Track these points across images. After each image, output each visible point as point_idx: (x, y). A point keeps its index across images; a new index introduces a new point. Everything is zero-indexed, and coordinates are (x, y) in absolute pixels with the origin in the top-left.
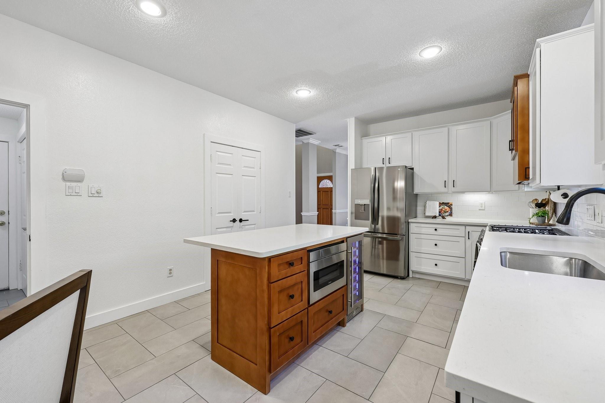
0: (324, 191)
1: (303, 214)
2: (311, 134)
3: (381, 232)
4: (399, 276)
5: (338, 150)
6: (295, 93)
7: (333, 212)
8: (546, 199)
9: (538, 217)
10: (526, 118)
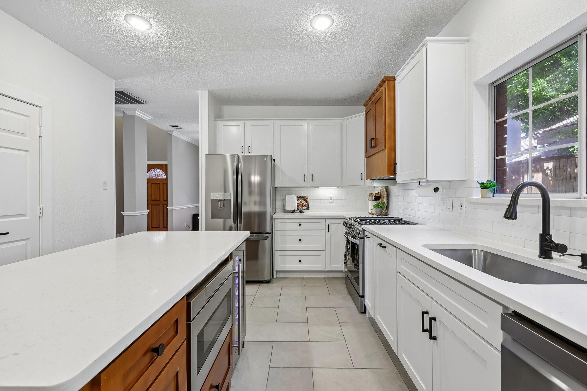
0: (153, 183)
1: (124, 213)
2: (139, 103)
3: (256, 232)
4: (264, 280)
5: (175, 133)
6: (121, 19)
7: (168, 209)
8: (379, 192)
9: (378, 208)
10: (393, 117)
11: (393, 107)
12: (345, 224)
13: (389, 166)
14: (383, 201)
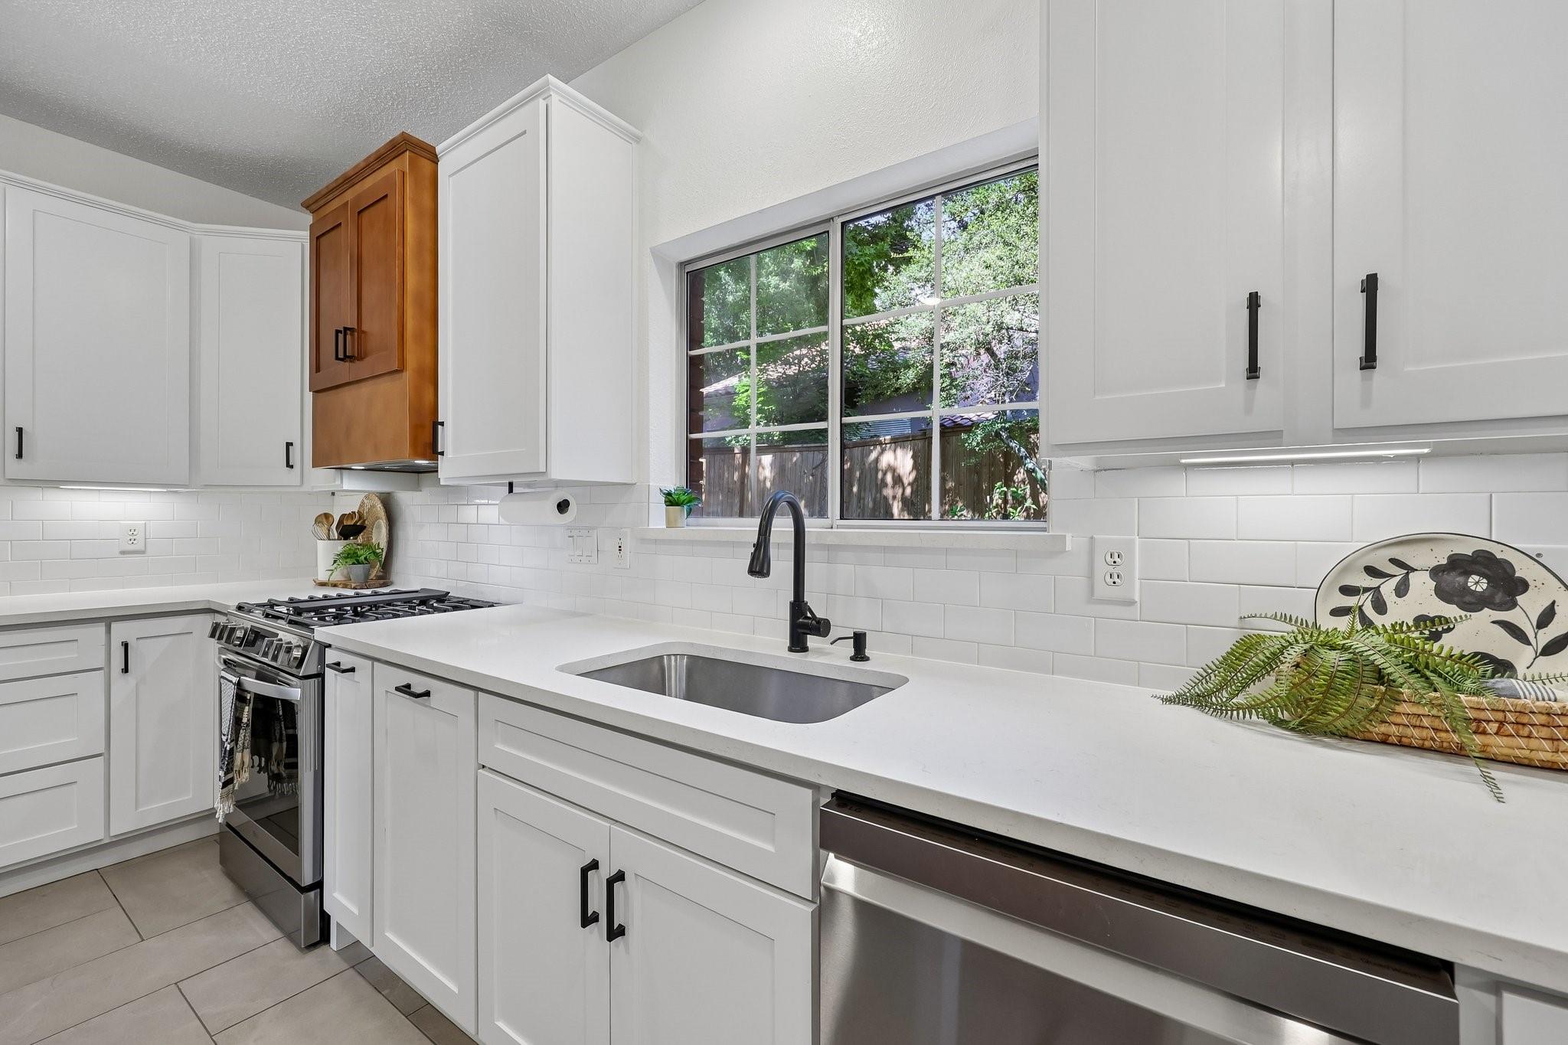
8: (354, 513)
9: (354, 564)
10: (428, 275)
11: (429, 244)
12: (218, 632)
13: (416, 428)
14: (369, 539)
